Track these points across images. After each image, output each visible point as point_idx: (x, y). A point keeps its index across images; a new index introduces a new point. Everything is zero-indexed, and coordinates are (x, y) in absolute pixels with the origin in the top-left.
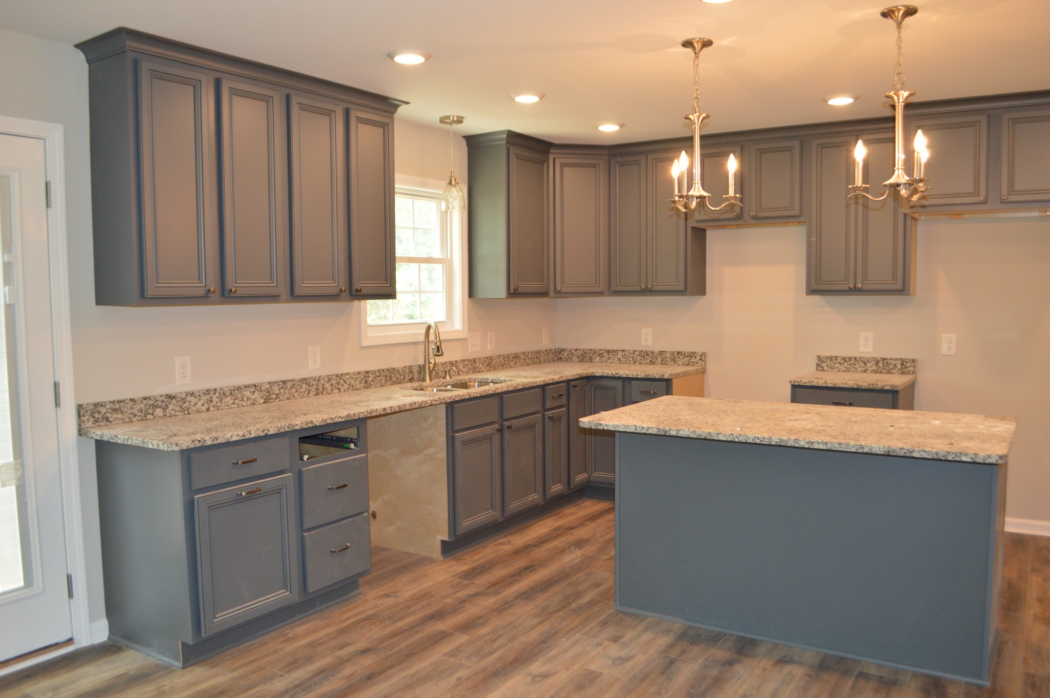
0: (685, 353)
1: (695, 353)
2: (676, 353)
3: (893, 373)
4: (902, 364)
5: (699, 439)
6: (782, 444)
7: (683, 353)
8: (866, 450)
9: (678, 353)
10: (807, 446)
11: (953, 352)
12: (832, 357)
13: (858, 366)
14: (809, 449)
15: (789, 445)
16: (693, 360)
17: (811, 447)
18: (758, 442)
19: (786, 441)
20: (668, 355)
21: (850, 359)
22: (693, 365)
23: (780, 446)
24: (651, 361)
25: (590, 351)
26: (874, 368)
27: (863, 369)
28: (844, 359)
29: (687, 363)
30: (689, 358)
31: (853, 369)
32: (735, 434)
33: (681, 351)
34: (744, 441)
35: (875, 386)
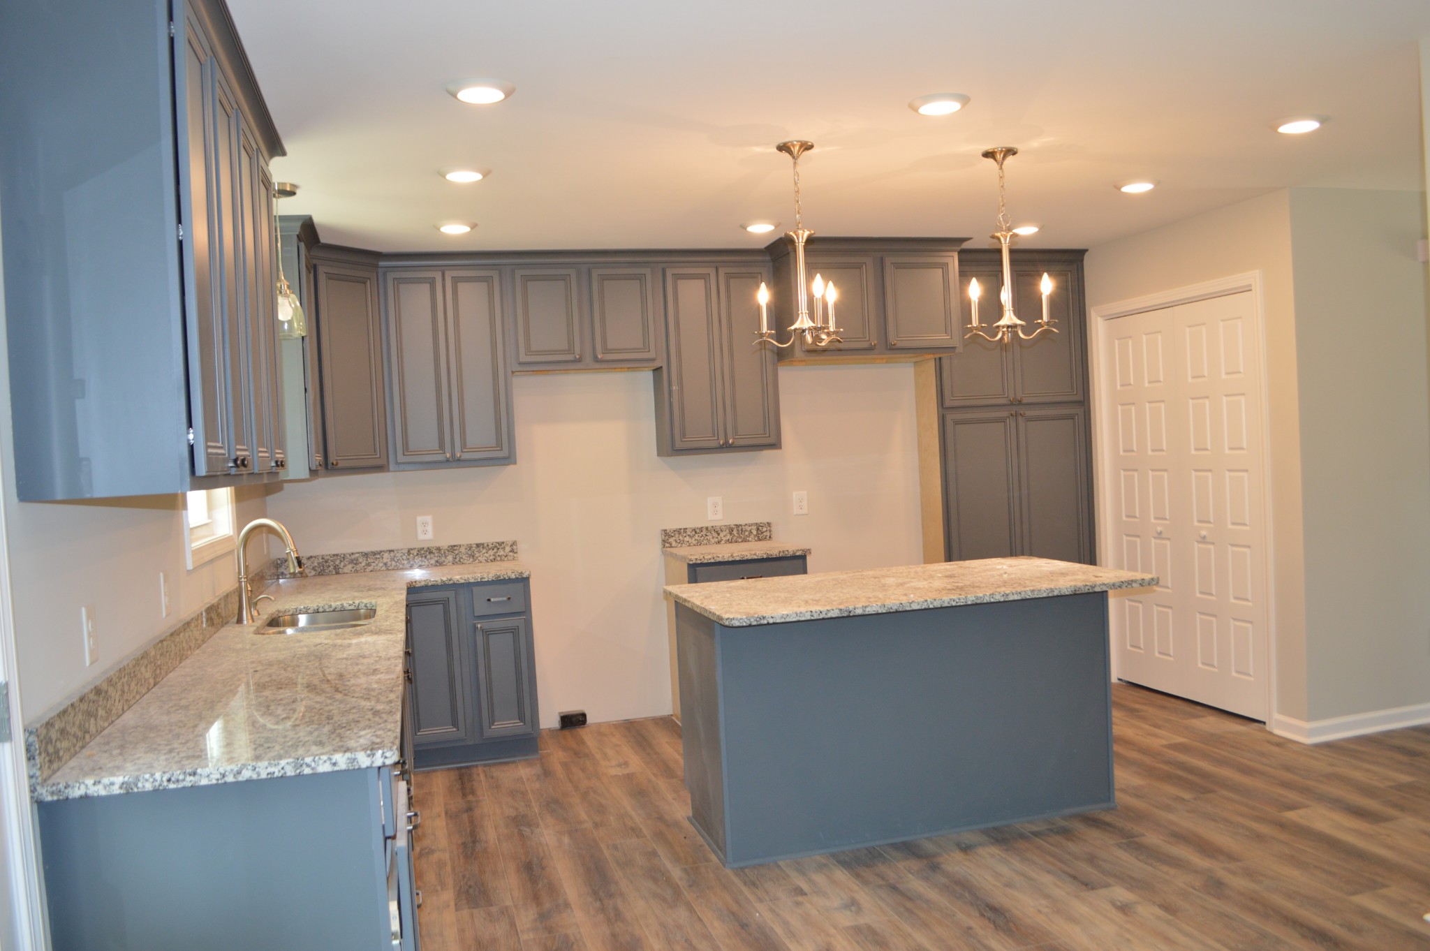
0: (488, 545)
1: (503, 543)
2: (475, 546)
3: (749, 541)
4: (758, 529)
5: (890, 613)
6: (979, 602)
7: (485, 545)
8: (1055, 594)
9: (478, 545)
10: (1002, 599)
11: (805, 511)
12: (680, 529)
13: (711, 537)
14: (1004, 602)
15: (985, 601)
16: (501, 553)
17: (1007, 600)
18: (954, 604)
19: (981, 597)
20: (463, 550)
21: (701, 529)
22: (501, 560)
23: (977, 604)
24: (437, 562)
25: (335, 557)
26: (729, 537)
27: (716, 540)
28: (694, 530)
29: (492, 558)
30: (495, 550)
31: (705, 542)
32: (929, 600)
33: (482, 542)
34: (939, 606)
35: (787, 553)
